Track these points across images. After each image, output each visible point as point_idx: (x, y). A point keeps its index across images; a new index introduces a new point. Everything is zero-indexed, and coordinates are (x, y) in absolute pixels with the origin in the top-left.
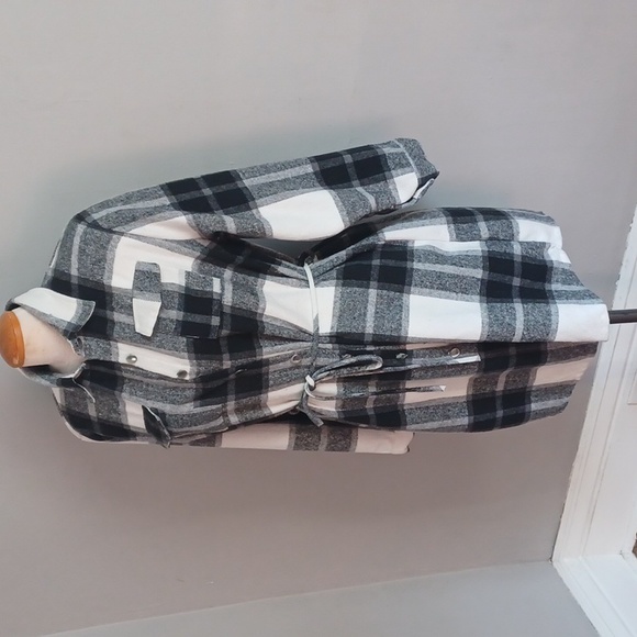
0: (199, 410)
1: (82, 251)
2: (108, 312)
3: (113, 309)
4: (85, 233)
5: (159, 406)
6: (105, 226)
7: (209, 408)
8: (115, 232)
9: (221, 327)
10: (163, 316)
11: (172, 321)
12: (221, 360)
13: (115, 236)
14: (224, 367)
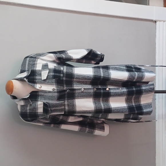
0: (58, 102)
1: (29, 64)
2: (35, 77)
3: (36, 76)
4: (29, 59)
5: (48, 101)
6: (34, 57)
7: (61, 102)
8: (36, 58)
9: (63, 77)
10: (49, 74)
11: (51, 75)
12: (63, 86)
13: (37, 59)
14: (64, 89)
